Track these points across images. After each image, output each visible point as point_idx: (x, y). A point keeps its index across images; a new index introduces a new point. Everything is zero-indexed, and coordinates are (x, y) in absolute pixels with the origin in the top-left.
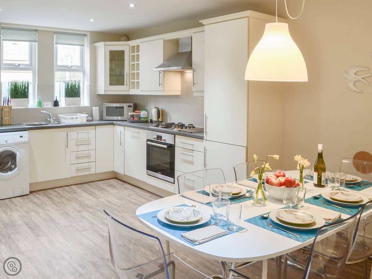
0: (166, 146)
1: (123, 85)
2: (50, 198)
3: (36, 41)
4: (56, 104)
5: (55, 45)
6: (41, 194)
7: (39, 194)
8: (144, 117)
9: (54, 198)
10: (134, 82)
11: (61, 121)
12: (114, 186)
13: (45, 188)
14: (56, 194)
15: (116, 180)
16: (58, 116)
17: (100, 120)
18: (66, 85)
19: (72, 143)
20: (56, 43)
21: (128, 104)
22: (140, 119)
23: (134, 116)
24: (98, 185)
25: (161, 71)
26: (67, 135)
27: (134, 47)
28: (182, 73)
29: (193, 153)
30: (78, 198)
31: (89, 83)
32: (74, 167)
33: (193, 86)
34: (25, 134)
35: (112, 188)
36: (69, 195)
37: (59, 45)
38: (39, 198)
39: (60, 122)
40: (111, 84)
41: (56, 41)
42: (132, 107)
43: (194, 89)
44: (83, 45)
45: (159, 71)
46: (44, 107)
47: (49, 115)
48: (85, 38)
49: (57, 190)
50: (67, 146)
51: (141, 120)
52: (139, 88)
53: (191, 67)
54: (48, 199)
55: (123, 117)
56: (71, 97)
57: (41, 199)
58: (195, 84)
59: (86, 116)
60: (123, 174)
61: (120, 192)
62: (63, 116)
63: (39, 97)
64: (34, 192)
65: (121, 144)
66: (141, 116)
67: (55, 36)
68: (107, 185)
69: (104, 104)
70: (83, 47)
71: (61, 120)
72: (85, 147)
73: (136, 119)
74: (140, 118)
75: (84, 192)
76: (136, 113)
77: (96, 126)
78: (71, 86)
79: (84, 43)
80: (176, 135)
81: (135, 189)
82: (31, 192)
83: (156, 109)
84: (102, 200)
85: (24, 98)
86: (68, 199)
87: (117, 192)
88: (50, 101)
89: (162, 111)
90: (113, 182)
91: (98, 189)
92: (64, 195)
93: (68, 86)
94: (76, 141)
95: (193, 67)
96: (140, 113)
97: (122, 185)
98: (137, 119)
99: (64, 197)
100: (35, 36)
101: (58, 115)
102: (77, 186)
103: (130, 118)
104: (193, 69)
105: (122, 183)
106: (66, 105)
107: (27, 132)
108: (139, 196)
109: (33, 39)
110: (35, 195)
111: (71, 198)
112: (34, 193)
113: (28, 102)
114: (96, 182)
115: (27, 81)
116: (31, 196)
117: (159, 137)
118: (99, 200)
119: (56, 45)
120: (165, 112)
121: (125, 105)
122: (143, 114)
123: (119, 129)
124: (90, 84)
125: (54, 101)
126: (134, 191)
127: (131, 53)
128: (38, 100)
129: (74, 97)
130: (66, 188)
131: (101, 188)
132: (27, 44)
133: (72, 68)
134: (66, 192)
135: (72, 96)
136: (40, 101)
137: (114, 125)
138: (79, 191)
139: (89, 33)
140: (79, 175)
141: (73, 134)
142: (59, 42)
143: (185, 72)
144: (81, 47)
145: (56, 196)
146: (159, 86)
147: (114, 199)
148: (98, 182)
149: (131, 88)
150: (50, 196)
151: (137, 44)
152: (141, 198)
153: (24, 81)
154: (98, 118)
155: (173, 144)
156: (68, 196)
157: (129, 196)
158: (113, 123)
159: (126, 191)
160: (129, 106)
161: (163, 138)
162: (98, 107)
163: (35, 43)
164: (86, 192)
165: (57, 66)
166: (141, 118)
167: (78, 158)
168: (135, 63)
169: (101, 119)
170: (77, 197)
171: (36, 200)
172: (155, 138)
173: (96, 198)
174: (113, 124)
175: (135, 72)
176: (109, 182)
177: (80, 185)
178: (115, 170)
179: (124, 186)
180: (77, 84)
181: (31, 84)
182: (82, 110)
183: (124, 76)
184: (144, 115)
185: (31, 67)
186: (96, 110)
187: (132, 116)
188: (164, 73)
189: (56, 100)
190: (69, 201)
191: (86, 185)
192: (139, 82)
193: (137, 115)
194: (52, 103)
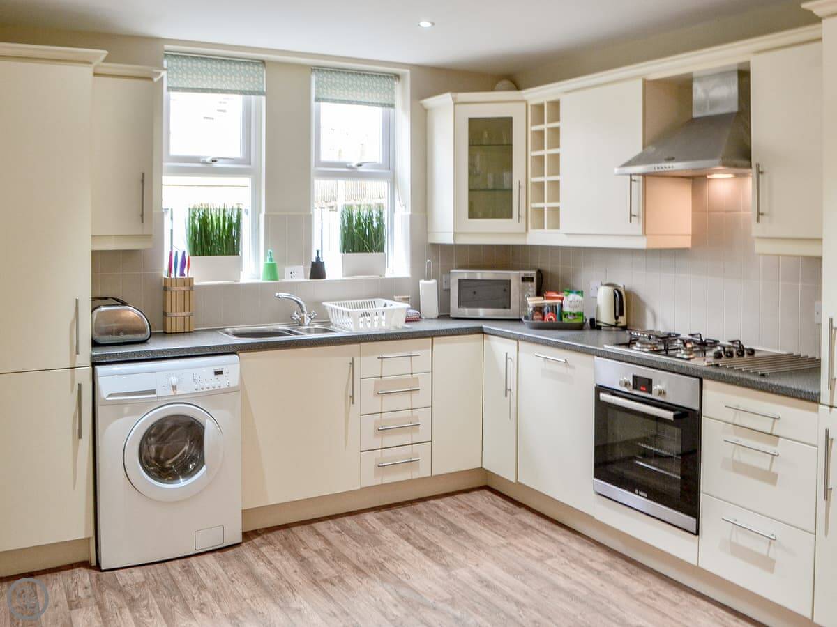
0: (669, 415)
1: (510, 216)
2: (303, 560)
3: (260, 93)
4: (317, 271)
5: (314, 104)
6: (274, 544)
7: (270, 544)
8: (575, 311)
9: (316, 560)
10: (543, 208)
11: (332, 321)
12: (487, 518)
13: (288, 522)
14: (320, 545)
15: (488, 493)
16: (325, 306)
17: (440, 317)
18: (345, 218)
19: (365, 389)
20: (317, 100)
21: (523, 273)
22: (561, 319)
23: (545, 309)
24: (439, 512)
25: (635, 174)
26: (352, 364)
27: (540, 107)
28: (697, 180)
29: (776, 444)
30: (386, 563)
31: (410, 213)
32: (370, 459)
33: (758, 220)
34: (229, 363)
35: (484, 526)
36: (359, 551)
37: (323, 105)
38: (270, 558)
39: (329, 323)
40: (472, 215)
41: (318, 91)
42: (535, 280)
43: (756, 230)
44: (392, 106)
45: (631, 175)
46: (284, 280)
47: (298, 303)
48: (398, 86)
49: (321, 526)
50: (352, 397)
51: (565, 320)
52: (557, 226)
53: (747, 163)
54: (297, 567)
55: (508, 310)
56: (359, 251)
57: (278, 565)
58: (762, 214)
59: (404, 308)
60: (513, 480)
61: (509, 544)
62: (337, 307)
63: (270, 251)
64: (256, 533)
65: (508, 392)
66: (567, 309)
67: (314, 78)
68: (465, 512)
69: (452, 271)
70: (392, 110)
71: (331, 317)
72: (402, 401)
73: (550, 319)
74: (561, 314)
75: (403, 541)
76: (548, 298)
77: (432, 337)
78: (359, 219)
79: (393, 100)
80: (704, 381)
81: (553, 530)
82: (247, 536)
83: (610, 289)
84: (463, 574)
85: (226, 255)
86: (357, 569)
87: (503, 541)
88: (300, 264)
89: (628, 293)
90: (481, 500)
91: (442, 529)
92: (347, 552)
93: (350, 220)
94: (376, 384)
95: (754, 160)
96: (562, 299)
97: (513, 513)
98: (553, 319)
99: (346, 559)
100: (260, 78)
101: (324, 303)
102: (379, 514)
103: (533, 315)
104: (758, 166)
105: (510, 506)
106: (344, 276)
107: (235, 357)
108: (574, 560)
109: (252, 88)
110: (257, 547)
111: (365, 563)
112: (257, 540)
113: (239, 266)
114: (432, 502)
115: (236, 207)
116: (247, 552)
117: (642, 383)
118: (453, 572)
119: (317, 103)
120: (636, 297)
121: (514, 276)
122: (570, 302)
123: (501, 347)
124: (411, 216)
125: (313, 263)
126: (553, 540)
127: (533, 125)
128: (268, 262)
129: (366, 251)
130: (349, 522)
131: (451, 524)
132: (238, 100)
133: (361, 169)
134: (348, 539)
135: (362, 249)
136: (273, 262)
137: (483, 333)
138: (387, 534)
139: (408, 71)
140: (384, 483)
141: (369, 362)
142: (325, 96)
143: (708, 177)
144: (387, 109)
145: (320, 552)
146: (631, 222)
147: (500, 573)
148: (439, 502)
149: (533, 227)
150: (304, 553)
151: (553, 98)
152: (582, 570)
153: (228, 207)
154: (435, 313)
155: (696, 407)
156: (357, 555)
157: (540, 560)
158: (481, 328)
159: (528, 540)
160: (524, 279)
161: (656, 387)
162: (434, 281)
163: (258, 97)
164: (408, 539)
165: (320, 164)
166: (566, 315)
167: (381, 431)
168: (546, 152)
169: (444, 315)
170: (384, 559)
171: (261, 568)
172: (626, 384)
173: (442, 565)
174: (480, 331)
175: (546, 179)
176: (469, 500)
177: (388, 513)
178: (488, 465)
179: (518, 516)
180: (375, 213)
181: (247, 213)
182: (389, 289)
183: (511, 190)
184: (576, 307)
185: (248, 166)
186: (428, 289)
187: (539, 309)
188: (645, 182)
189: (318, 259)
190: (361, 575)
191: (404, 512)
192: (559, 208)
193: (553, 307)
194: (305, 271)
